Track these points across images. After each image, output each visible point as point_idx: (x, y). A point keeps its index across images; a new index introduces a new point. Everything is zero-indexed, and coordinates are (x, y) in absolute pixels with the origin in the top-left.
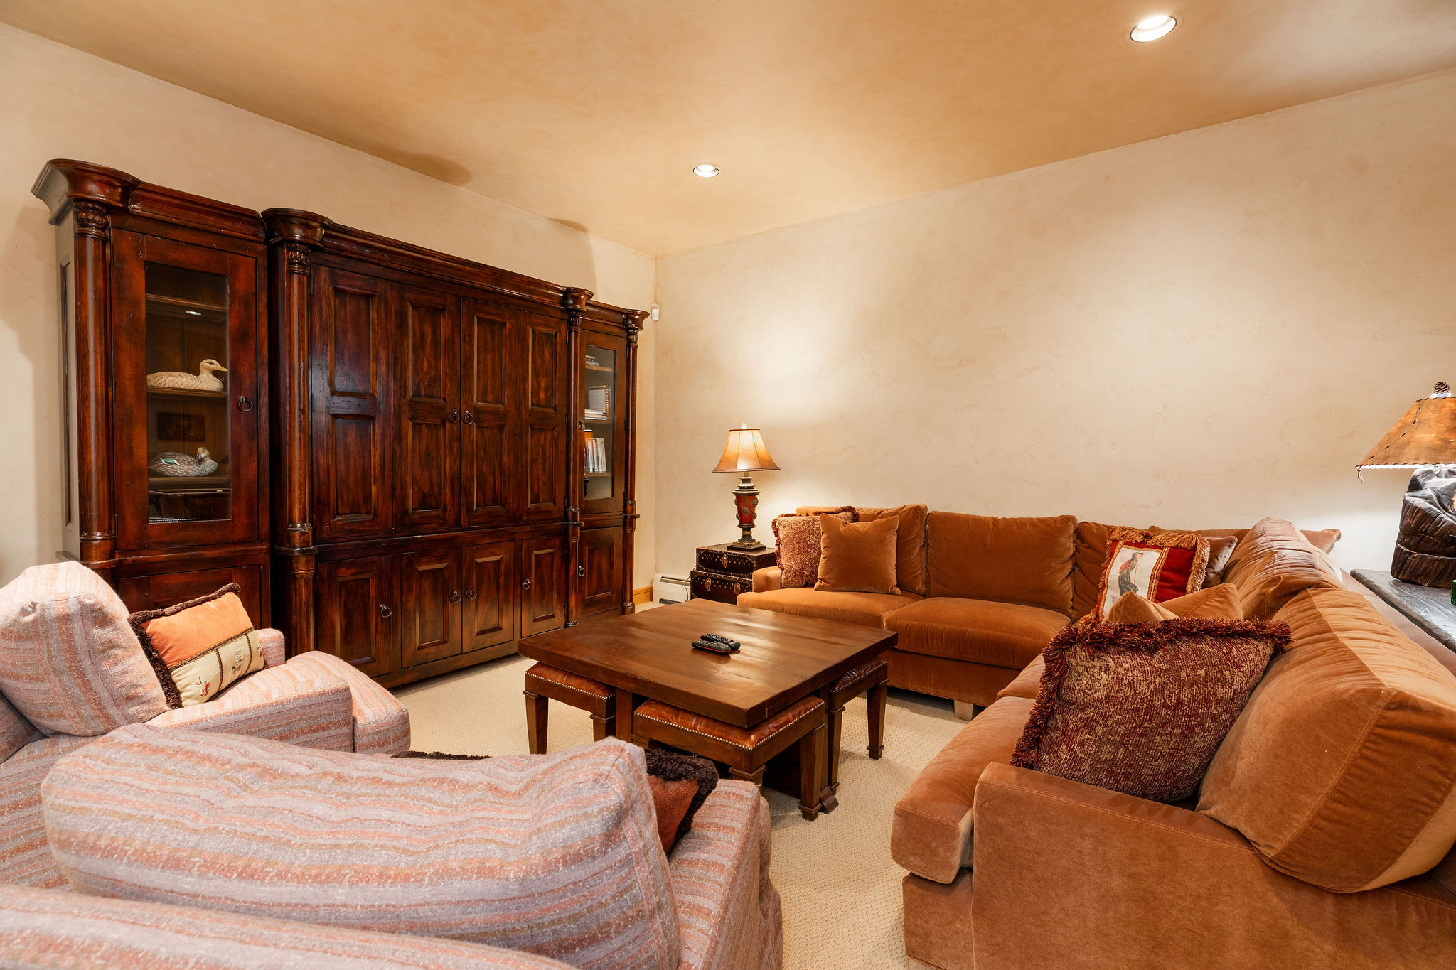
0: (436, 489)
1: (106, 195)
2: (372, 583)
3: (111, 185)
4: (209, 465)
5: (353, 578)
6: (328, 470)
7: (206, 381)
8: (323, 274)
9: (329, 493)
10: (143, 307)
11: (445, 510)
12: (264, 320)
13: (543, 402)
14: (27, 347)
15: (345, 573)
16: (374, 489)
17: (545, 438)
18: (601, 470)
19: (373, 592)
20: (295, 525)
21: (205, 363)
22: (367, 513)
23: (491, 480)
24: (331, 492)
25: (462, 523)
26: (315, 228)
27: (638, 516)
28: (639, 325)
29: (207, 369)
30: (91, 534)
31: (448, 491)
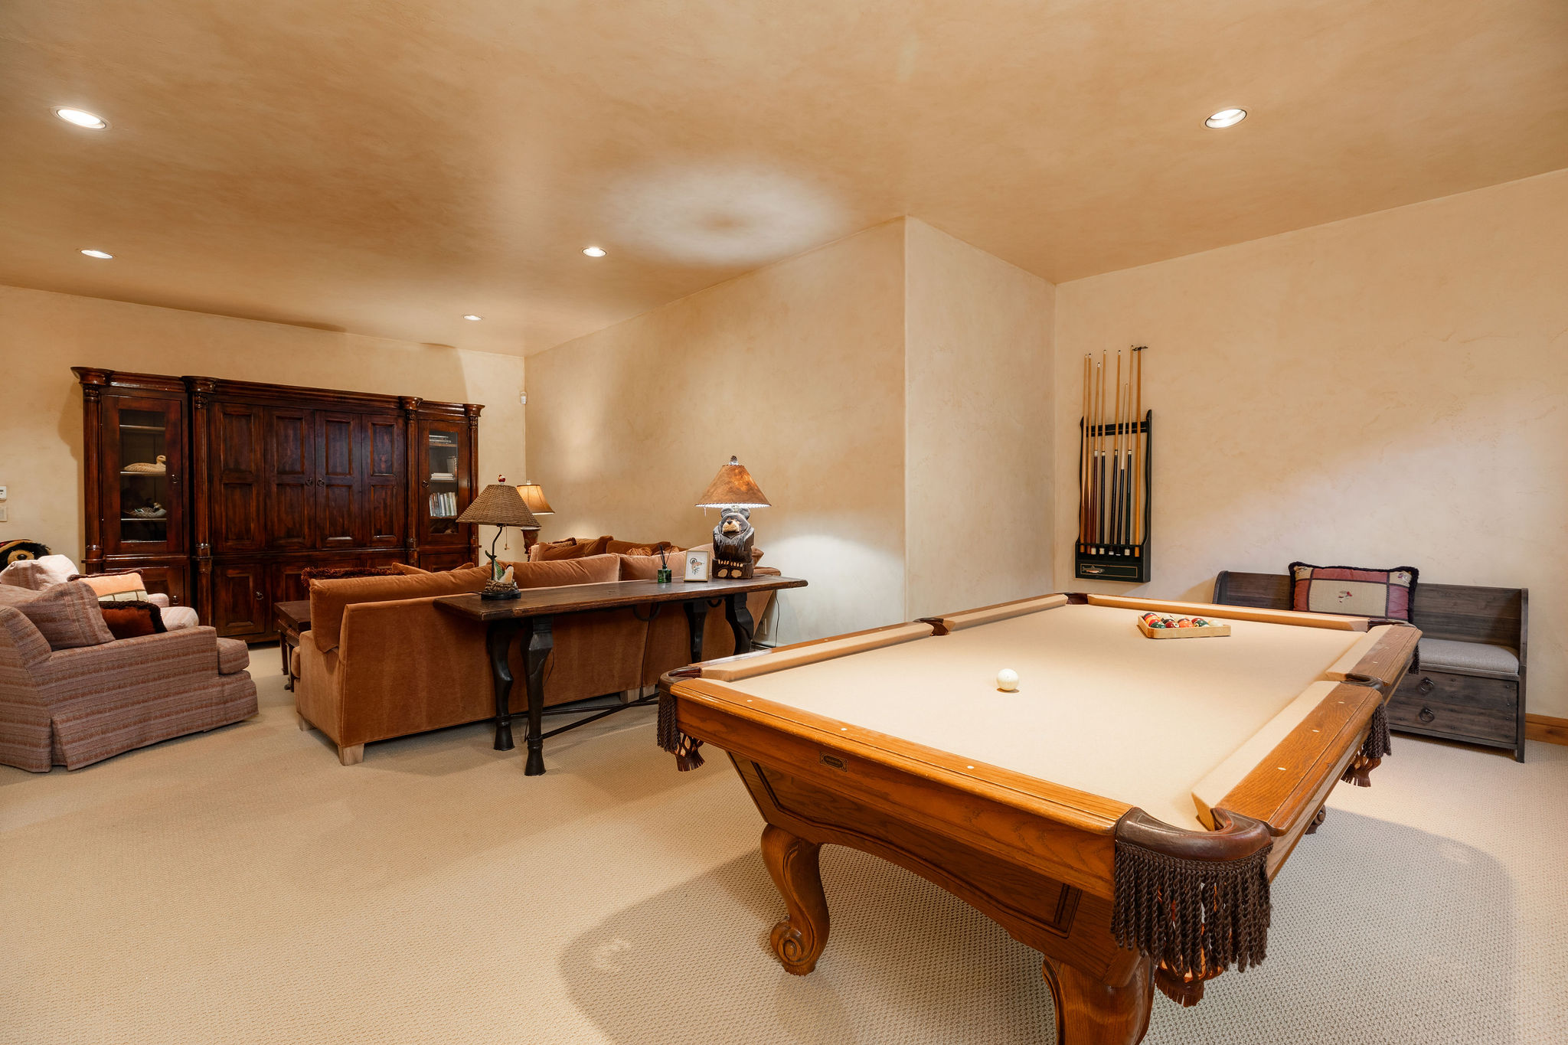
0: (298, 526)
1: (99, 382)
2: (251, 580)
3: (99, 376)
4: (162, 512)
5: (238, 575)
6: (221, 514)
7: (159, 468)
8: (217, 407)
9: (221, 527)
10: (118, 432)
11: (304, 538)
12: (186, 433)
13: (384, 470)
14: (74, 454)
15: (232, 573)
16: (252, 525)
17: (386, 493)
18: (453, 514)
19: (251, 584)
20: (200, 544)
21: (158, 458)
22: (248, 539)
23: (341, 520)
24: (223, 526)
25: (317, 546)
26: (209, 385)
27: (481, 546)
28: (478, 413)
29: (160, 460)
30: (91, 545)
31: (306, 527)
